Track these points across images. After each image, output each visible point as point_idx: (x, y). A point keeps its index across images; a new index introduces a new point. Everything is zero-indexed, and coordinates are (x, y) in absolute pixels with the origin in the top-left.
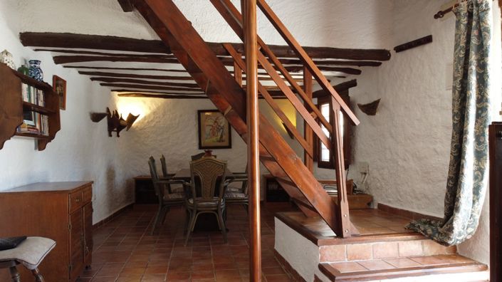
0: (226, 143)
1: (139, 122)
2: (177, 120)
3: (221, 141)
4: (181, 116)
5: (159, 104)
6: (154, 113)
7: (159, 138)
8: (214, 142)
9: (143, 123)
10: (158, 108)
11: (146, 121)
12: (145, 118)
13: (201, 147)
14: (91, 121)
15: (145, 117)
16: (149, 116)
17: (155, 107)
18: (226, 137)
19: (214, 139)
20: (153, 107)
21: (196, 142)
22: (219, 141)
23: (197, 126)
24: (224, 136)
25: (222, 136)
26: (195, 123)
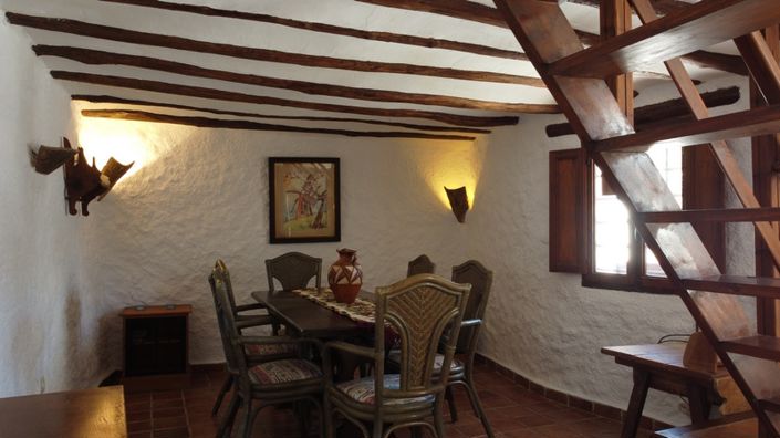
0: (329, 231)
1: (129, 181)
2: (221, 178)
3: (318, 225)
4: (229, 169)
5: (179, 141)
6: (167, 160)
7: (179, 218)
8: (302, 227)
9: (138, 182)
10: (176, 150)
11: (147, 179)
12: (144, 172)
13: (274, 239)
14: (33, 170)
15: (144, 169)
16: (154, 167)
17: (169, 148)
18: (328, 218)
19: (304, 220)
20: (166, 147)
21: (262, 227)
22: (315, 226)
23: (266, 191)
24: (324, 216)
25: (319, 216)
26: (261, 186)
